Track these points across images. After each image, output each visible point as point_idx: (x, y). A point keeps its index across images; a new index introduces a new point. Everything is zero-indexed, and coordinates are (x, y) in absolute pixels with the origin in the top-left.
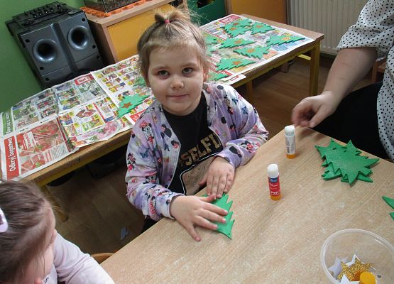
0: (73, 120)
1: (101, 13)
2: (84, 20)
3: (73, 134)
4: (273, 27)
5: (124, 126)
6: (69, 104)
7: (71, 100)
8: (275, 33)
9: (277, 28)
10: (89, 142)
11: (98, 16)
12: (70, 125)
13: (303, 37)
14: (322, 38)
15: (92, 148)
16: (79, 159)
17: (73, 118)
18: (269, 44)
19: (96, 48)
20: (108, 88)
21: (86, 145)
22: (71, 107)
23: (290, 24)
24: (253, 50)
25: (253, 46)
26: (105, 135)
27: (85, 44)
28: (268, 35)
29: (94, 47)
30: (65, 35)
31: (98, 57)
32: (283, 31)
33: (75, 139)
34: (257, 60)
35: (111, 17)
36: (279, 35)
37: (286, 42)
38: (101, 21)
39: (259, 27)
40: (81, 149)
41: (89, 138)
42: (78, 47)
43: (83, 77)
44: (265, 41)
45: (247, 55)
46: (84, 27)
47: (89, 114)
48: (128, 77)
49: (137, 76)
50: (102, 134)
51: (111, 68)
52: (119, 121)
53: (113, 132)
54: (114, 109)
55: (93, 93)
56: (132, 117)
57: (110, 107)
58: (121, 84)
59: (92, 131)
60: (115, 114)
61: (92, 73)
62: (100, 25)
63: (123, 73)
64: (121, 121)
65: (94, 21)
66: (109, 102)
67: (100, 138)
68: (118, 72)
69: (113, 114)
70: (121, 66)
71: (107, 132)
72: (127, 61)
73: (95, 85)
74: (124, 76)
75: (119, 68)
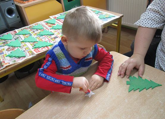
0: (4, 52)
1: (22, 1)
2: (13, 4)
3: (3, 59)
4: (101, 11)
5: (30, 55)
6: (3, 45)
7: (4, 43)
8: (102, 14)
9: (103, 12)
10: (11, 63)
11: (21, 3)
12: (2, 55)
13: (114, 15)
14: (122, 16)
15: (12, 66)
16: (5, 72)
17: (4, 51)
19: (19, 18)
20: (23, 37)
21: (9, 64)
22: (3, 46)
23: (108, 10)
26: (20, 60)
27: (14, 15)
28: (99, 15)
29: (18, 17)
30: (3, 11)
31: (20, 22)
32: (105, 13)
33: (4, 62)
35: (27, 4)
36: (104, 15)
37: (107, 18)
38: (21, 5)
40: (7, 67)
41: (12, 61)
42: (9, 17)
43: (12, 32)
46: (14, 8)
47: (13, 49)
48: (34, 32)
49: (38, 31)
50: (18, 59)
51: (26, 28)
52: (27, 53)
53: (24, 58)
54: (25, 47)
55: (15, 39)
56: (34, 50)
57: (24, 46)
58: (30, 35)
59: (13, 58)
60: (26, 49)
61: (16, 30)
62: (21, 7)
63: (31, 30)
64: (29, 53)
65: (19, 5)
66: (23, 44)
67: (17, 61)
68: (29, 29)
69: (25, 50)
70: (31, 27)
71: (21, 58)
72: (34, 25)
73: (17, 36)
74: (32, 31)
75: (29, 28)
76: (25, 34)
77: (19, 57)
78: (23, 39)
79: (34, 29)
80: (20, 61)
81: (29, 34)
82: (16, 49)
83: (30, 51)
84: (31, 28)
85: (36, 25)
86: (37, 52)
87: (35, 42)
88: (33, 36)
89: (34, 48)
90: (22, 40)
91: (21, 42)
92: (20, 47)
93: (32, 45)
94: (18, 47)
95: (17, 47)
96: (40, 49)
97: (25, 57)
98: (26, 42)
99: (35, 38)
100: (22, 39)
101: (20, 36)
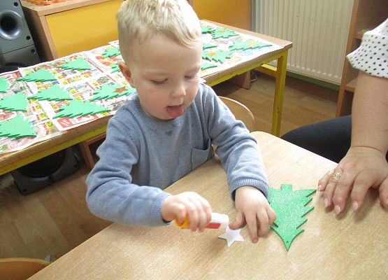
2: (16, 4)
4: (237, 33)
5: (47, 134)
8: (239, 39)
9: (241, 34)
11: (37, 4)
13: (270, 43)
14: (290, 46)
18: (232, 48)
19: (31, 39)
20: (37, 86)
23: (255, 31)
24: (214, 54)
25: (214, 50)
26: (19, 144)
27: (17, 33)
28: (232, 40)
29: (28, 38)
31: (33, 51)
32: (246, 37)
34: (218, 64)
35: (52, 6)
36: (244, 41)
37: (251, 48)
38: (38, 9)
39: (221, 32)
42: (5, 35)
43: (11, 74)
44: (228, 45)
45: (207, 59)
46: (18, 14)
47: (5, 117)
48: (64, 75)
49: (75, 75)
50: (15, 142)
51: (45, 66)
52: (42, 127)
53: (30, 140)
54: (38, 111)
55: (16, 92)
56: (59, 121)
57: (34, 110)
58: (54, 84)
59: (4, 138)
60: (38, 118)
61: (21, 70)
62: (36, 12)
63: (58, 71)
64: (45, 127)
65: (31, 8)
66: (34, 103)
67: (12, 148)
68: (54, 69)
69: (35, 118)
70: (59, 63)
71: (23, 140)
72: (67, 58)
73: (21, 84)
74: (60, 74)
75: (55, 66)
76: (42, 81)
77: (18, 138)
78: (35, 91)
79: (66, 69)
80: (20, 147)
81: (52, 80)
82: (14, 115)
83: (48, 123)
84: (59, 67)
85: (73, 60)
86: (64, 126)
87: (63, 100)
88: (61, 85)
89: (60, 116)
90: (31, 95)
91: (28, 99)
92: (24, 111)
93: (56, 108)
94: (20, 112)
95: (16, 111)
96: (75, 118)
97: (33, 137)
98: (40, 99)
99: (65, 89)
100: (32, 93)
101: (28, 83)
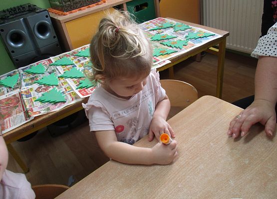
0: (32, 95)
1: (61, 12)
2: (47, 17)
3: (31, 106)
4: (190, 27)
5: (73, 100)
6: (30, 82)
7: (32, 79)
8: (192, 31)
9: (193, 27)
10: (43, 112)
11: (59, 15)
12: (29, 98)
13: (214, 34)
14: (228, 35)
15: (44, 117)
16: (33, 126)
17: (32, 93)
18: (188, 38)
19: (56, 38)
20: (63, 69)
21: (40, 114)
22: (31, 84)
23: (203, 25)
24: (176, 43)
25: (175, 40)
26: (56, 107)
27: (48, 35)
28: (187, 32)
29: (54, 37)
30: (32, 28)
31: (57, 45)
32: (198, 29)
33: (32, 110)
34: (179, 50)
35: (69, 16)
36: (195, 32)
37: (200, 37)
38: (60, 18)
39: (179, 26)
40: (36, 118)
41: (43, 109)
42: (41, 37)
43: (45, 61)
44: (185, 36)
45: (171, 46)
46: (48, 22)
47: (45, 90)
48: (79, 61)
49: (86, 60)
50: (54, 106)
51: (66, 55)
52: (69, 96)
53: (63, 104)
54: (65, 86)
55: (50, 73)
56: (80, 91)
57: (63, 85)
58: (73, 67)
59: (47, 103)
60: (66, 90)
61: (51, 58)
62: (59, 21)
63: (75, 58)
64: (71, 95)
65: (56, 18)
66: (62, 81)
67: (53, 109)
68: (72, 57)
69: (64, 90)
70: (74, 53)
71: (58, 104)
72: (79, 49)
73: (53, 68)
74: (76, 60)
75: (72, 55)
76: (66, 65)
77: (55, 103)
78: (62, 72)
79: (79, 56)
80: (57, 109)
81: (72, 65)
82: (51, 89)
83: (72, 93)
84: (76, 55)
85: (83, 50)
86: (83, 95)
87: (81, 78)
88: (78, 68)
89: (79, 88)
90: (60, 75)
91: (59, 77)
92: (57, 86)
93: (76, 83)
94: (55, 87)
95: (52, 86)
96: (89, 89)
97: (64, 102)
98: (66, 77)
99: (80, 71)
100: (60, 73)
101: (57, 67)
